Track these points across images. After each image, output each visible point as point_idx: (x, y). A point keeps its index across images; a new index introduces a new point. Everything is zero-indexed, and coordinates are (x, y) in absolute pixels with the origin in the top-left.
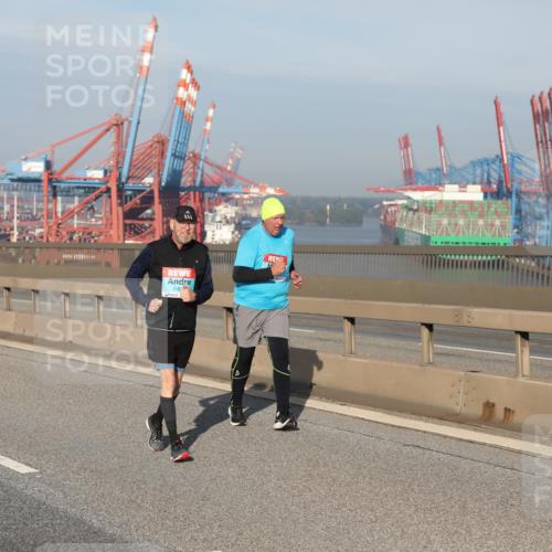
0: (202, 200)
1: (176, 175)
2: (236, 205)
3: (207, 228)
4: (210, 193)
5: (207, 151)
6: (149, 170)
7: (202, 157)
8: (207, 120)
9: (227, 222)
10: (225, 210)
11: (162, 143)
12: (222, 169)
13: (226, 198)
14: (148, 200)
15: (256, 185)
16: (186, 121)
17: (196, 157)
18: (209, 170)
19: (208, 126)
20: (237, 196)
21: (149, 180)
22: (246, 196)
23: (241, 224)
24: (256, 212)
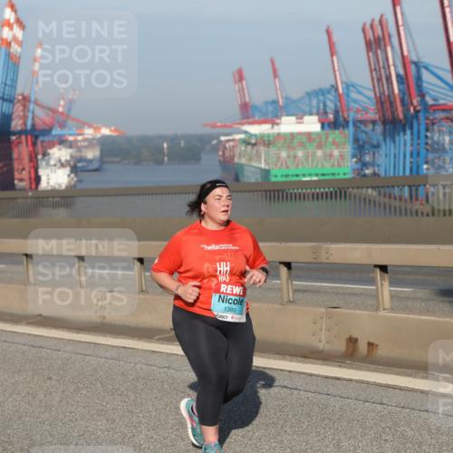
0: (34, 144)
1: (5, 119)
2: (71, 147)
3: (41, 172)
4: (39, 137)
5: (38, 92)
7: (32, 99)
8: (35, 60)
9: (63, 165)
10: (60, 153)
12: (54, 111)
13: (62, 142)
15: (90, 126)
16: (12, 63)
17: (26, 99)
18: (40, 113)
19: (37, 66)
20: (71, 138)
22: (80, 138)
23: (76, 167)
24: (91, 154)
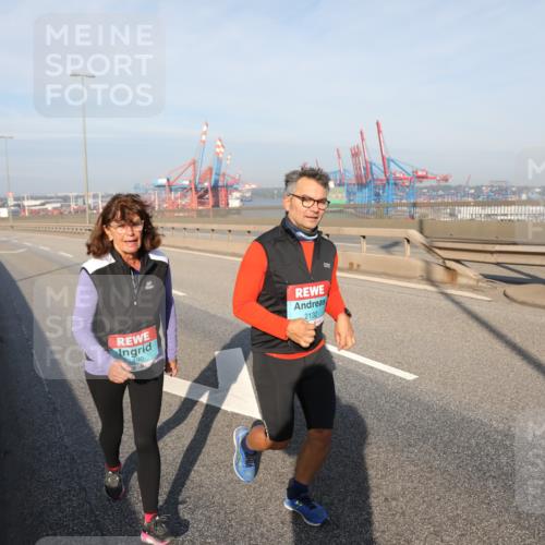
0: (227, 191)
1: (217, 182)
2: (240, 192)
3: (230, 201)
4: (229, 188)
5: (228, 172)
6: (205, 181)
7: (227, 174)
8: (228, 160)
9: (237, 199)
10: (236, 194)
11: (211, 169)
12: (234, 178)
13: (236, 189)
14: (206, 192)
15: (247, 184)
16: (220, 161)
17: (224, 175)
18: (229, 179)
19: (228, 162)
20: (240, 189)
21: (206, 184)
22: (244, 189)
23: (242, 200)
24: (248, 195)
